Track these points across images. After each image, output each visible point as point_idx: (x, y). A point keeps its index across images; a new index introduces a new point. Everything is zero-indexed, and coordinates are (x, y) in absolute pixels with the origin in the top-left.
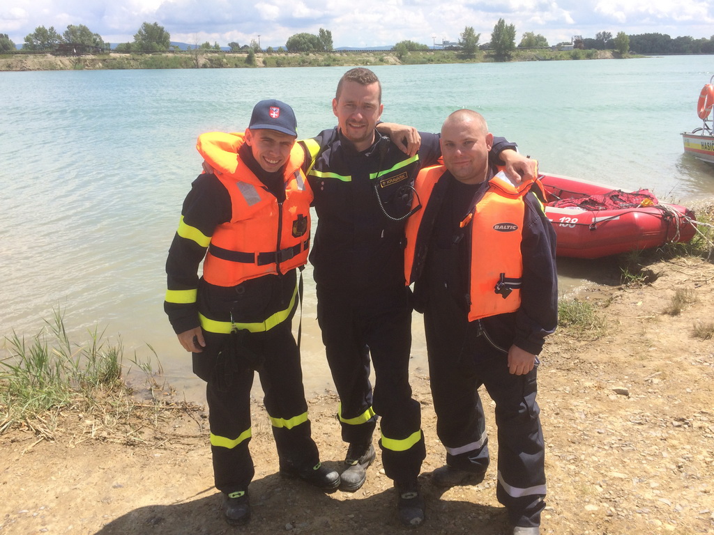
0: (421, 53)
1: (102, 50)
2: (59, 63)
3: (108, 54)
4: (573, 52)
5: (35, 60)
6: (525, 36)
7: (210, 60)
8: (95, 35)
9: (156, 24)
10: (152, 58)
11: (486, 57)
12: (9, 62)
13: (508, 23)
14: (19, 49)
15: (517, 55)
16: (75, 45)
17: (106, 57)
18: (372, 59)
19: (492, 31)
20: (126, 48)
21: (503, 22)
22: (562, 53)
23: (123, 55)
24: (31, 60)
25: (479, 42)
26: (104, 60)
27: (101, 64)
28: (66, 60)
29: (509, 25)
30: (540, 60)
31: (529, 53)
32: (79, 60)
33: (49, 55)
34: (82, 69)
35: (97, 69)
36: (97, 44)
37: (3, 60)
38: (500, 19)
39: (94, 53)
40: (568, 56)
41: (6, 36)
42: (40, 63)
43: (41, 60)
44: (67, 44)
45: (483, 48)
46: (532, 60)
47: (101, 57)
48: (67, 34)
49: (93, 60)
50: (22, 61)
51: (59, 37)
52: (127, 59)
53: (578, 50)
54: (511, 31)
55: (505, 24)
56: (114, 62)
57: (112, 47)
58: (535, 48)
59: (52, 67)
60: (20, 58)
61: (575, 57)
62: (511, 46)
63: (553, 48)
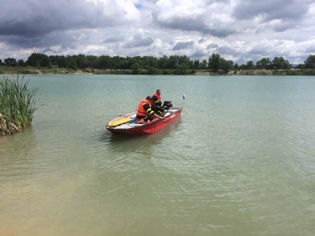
1: (288, 67)
2: (267, 72)
3: (289, 69)
8: (286, 61)
10: (310, 71)
12: (247, 72)
14: (255, 67)
16: (276, 65)
17: (288, 70)
20: (300, 66)
23: (297, 69)
24: (256, 71)
27: (285, 73)
28: (270, 71)
32: (276, 72)
33: (264, 69)
34: (276, 75)
35: (283, 75)
36: (286, 65)
37: (245, 71)
39: (283, 69)
42: (259, 72)
44: (273, 65)
47: (286, 70)
48: (274, 61)
49: (282, 71)
50: (252, 72)
51: (270, 62)
52: (298, 71)
56: (291, 72)
57: (292, 66)
59: (264, 74)
60: (252, 70)
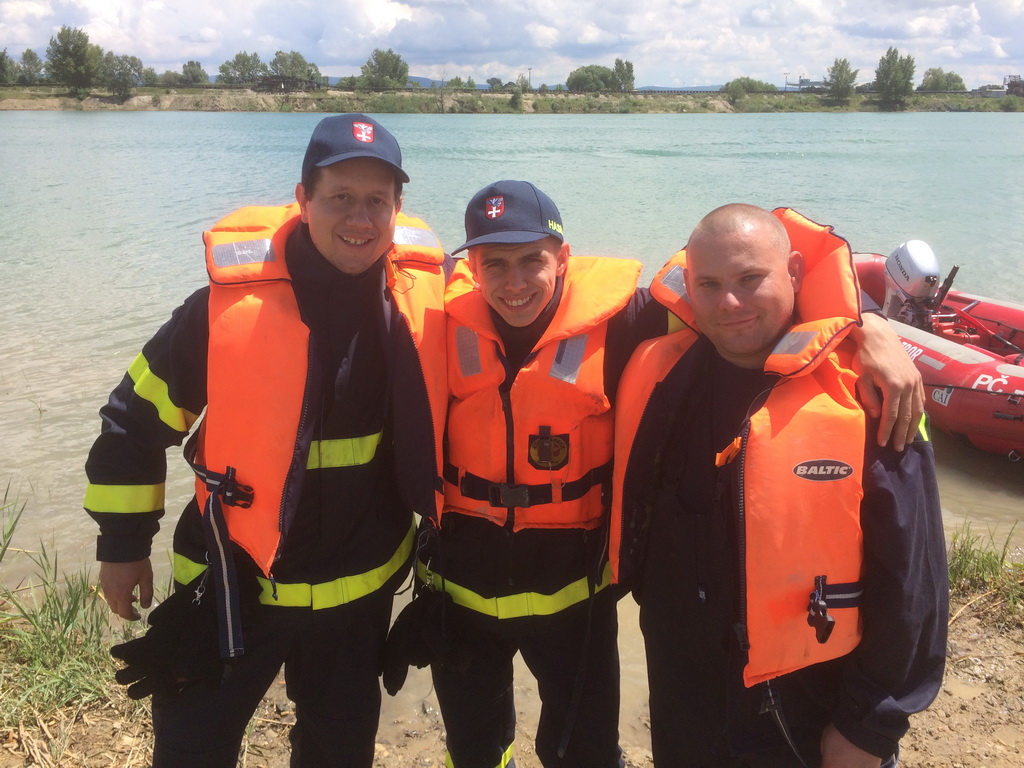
0: (765, 97)
1: (319, 86)
2: (261, 102)
3: (325, 91)
4: (1004, 99)
5: (231, 97)
6: (927, 74)
7: (461, 102)
8: (310, 65)
9: (390, 52)
10: (382, 98)
11: (865, 103)
12: (198, 99)
13: (903, 54)
14: (212, 82)
15: (915, 103)
16: (282, 78)
17: (322, 96)
18: (690, 104)
19: (876, 67)
20: (350, 84)
21: (896, 52)
22: (988, 101)
23: (345, 93)
24: (226, 97)
25: (856, 81)
26: (320, 100)
27: (314, 105)
28: (270, 99)
29: (905, 57)
30: (951, 110)
31: (934, 99)
32: (287, 99)
33: (249, 91)
34: (289, 111)
35: (310, 111)
36: (312, 78)
37: (191, 96)
38: (891, 48)
39: (307, 90)
40: (997, 106)
41: (198, 65)
42: (237, 100)
43: (238, 97)
44: (273, 77)
45: (861, 90)
46: (939, 110)
47: (317, 96)
48: (274, 63)
49: (305, 99)
50: (213, 98)
51: (264, 68)
52: (349, 99)
53: (1012, 97)
54: (907, 67)
55: (899, 56)
56: (332, 103)
57: (330, 82)
58: (944, 92)
59: (252, 108)
60: (212, 94)
61: (1008, 108)
62: (906, 89)
63: (973, 93)
